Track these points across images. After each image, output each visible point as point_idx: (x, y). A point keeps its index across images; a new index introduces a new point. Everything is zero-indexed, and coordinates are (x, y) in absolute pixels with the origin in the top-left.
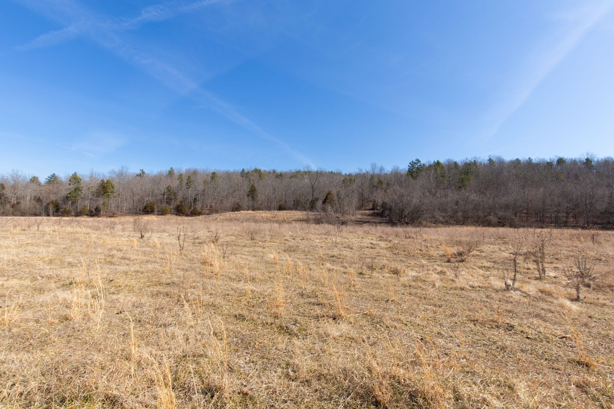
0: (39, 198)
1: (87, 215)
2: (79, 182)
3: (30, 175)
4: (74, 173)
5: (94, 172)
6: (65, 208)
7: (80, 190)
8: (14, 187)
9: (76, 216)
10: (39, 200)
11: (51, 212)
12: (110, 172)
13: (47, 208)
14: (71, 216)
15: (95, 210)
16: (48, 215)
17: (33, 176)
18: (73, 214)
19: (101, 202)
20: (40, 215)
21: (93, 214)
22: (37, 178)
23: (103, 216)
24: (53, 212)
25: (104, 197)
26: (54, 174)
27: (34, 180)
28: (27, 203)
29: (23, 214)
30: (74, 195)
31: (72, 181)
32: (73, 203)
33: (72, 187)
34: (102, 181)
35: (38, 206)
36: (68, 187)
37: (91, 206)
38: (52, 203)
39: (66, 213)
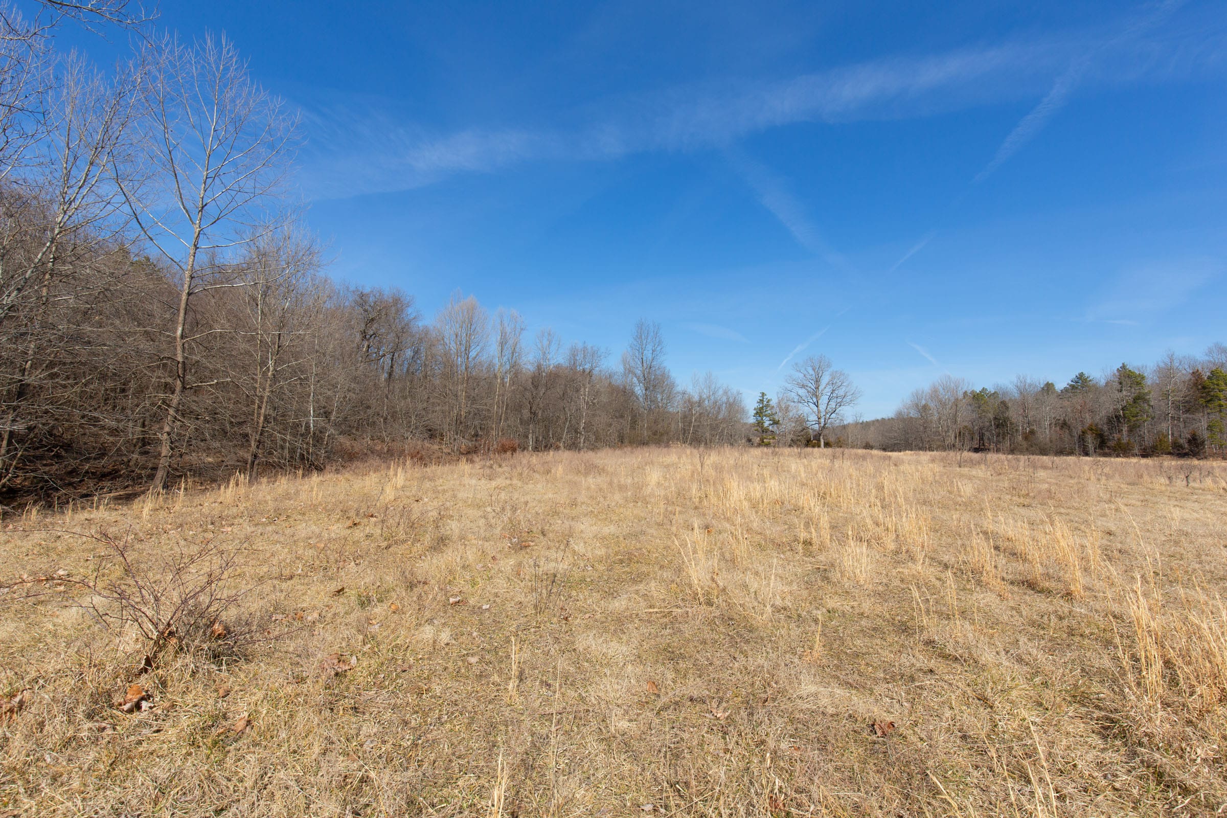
0: (1064, 420)
1: (1170, 453)
2: (1138, 384)
3: (1042, 382)
4: (1121, 365)
5: (1174, 357)
6: (1119, 439)
7: (1147, 401)
8: (1024, 405)
9: (1144, 456)
10: (1064, 425)
11: (1091, 447)
12: (1210, 351)
13: (1082, 439)
14: (1134, 455)
15: (1189, 442)
16: (1087, 454)
17: (1045, 383)
18: (1136, 451)
19: (1204, 424)
20: (1071, 453)
21: (1184, 451)
22: (1052, 385)
23: (1214, 456)
24: (1095, 448)
25: (1209, 411)
26: (1081, 375)
27: (1049, 387)
28: (1045, 433)
29: (1043, 452)
30: (1134, 410)
31: (1124, 383)
32: (1131, 430)
33: (1127, 395)
34: (1196, 374)
35: (1066, 436)
36: (1118, 395)
37: (1176, 434)
38: (1091, 430)
39: (1122, 450)
